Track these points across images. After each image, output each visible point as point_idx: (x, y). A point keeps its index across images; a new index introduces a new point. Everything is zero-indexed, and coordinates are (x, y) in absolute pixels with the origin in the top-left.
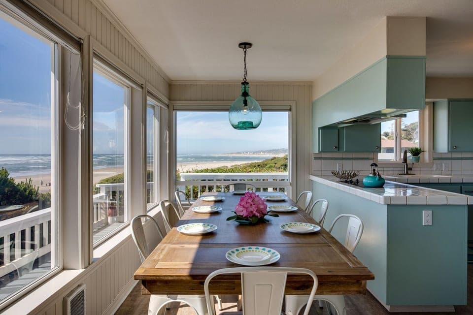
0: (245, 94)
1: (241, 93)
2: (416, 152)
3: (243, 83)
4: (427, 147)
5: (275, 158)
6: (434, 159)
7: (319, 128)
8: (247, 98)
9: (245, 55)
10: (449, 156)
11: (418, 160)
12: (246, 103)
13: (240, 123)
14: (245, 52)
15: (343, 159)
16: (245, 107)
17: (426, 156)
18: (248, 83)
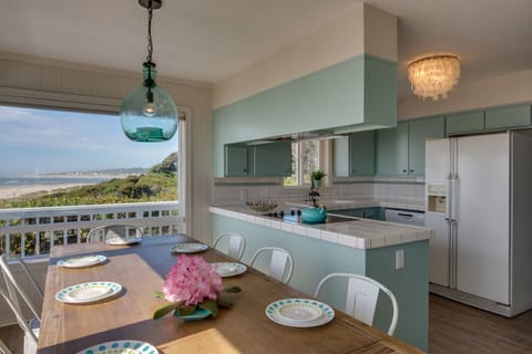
0: (150, 83)
1: (142, 81)
2: (318, 177)
3: (145, 64)
4: (327, 171)
5: (115, 180)
6: (334, 183)
7: (225, 146)
8: (152, 90)
9: (150, 18)
10: (351, 179)
11: (320, 185)
12: (150, 98)
13: (140, 130)
14: (151, 12)
15: (247, 184)
16: (151, 104)
17: (326, 180)
18: (154, 65)
